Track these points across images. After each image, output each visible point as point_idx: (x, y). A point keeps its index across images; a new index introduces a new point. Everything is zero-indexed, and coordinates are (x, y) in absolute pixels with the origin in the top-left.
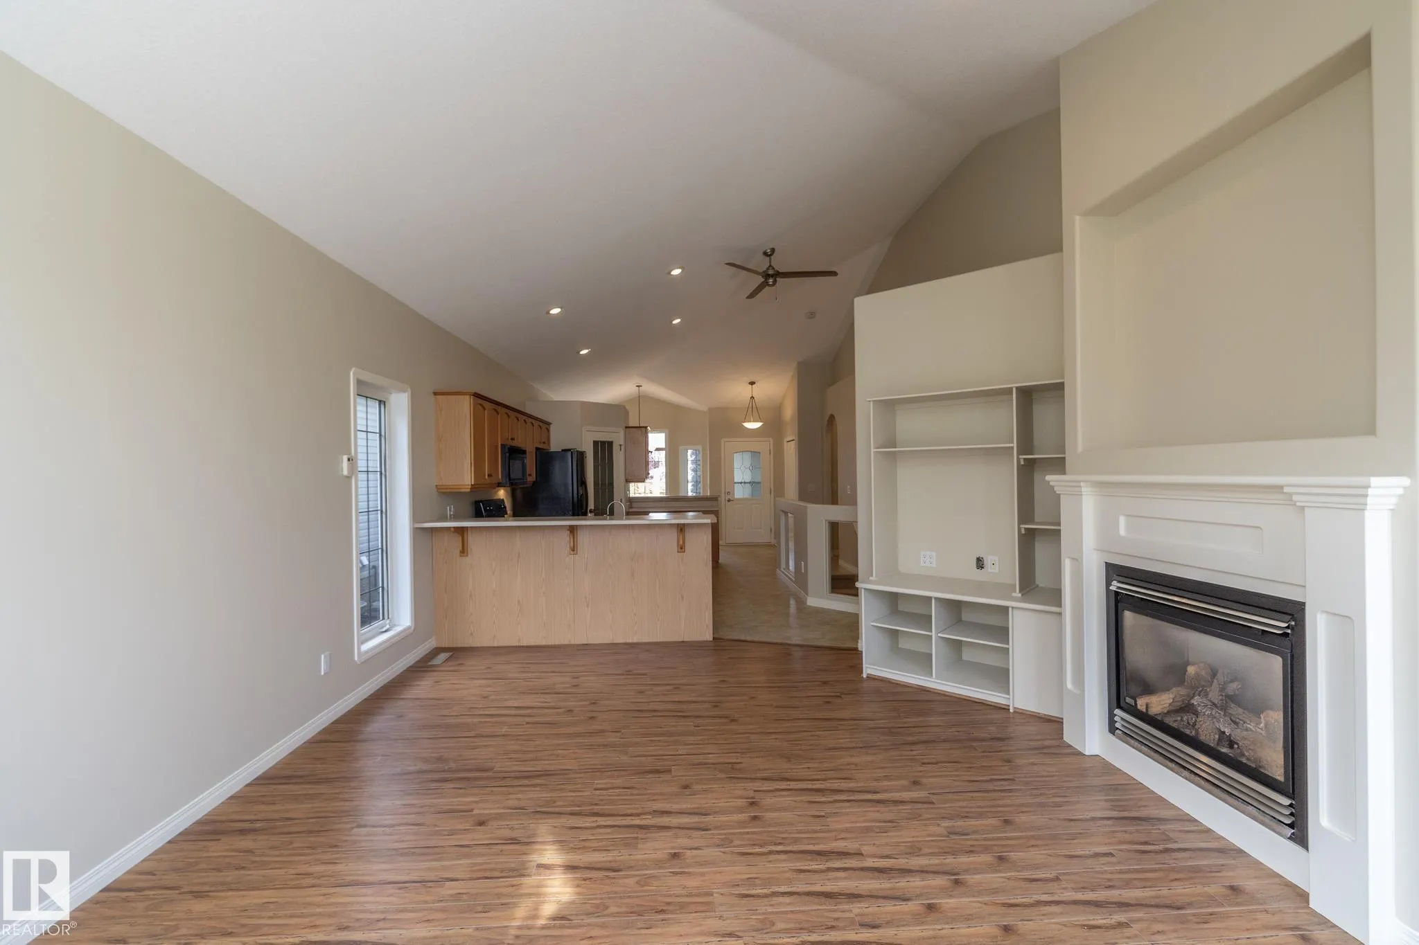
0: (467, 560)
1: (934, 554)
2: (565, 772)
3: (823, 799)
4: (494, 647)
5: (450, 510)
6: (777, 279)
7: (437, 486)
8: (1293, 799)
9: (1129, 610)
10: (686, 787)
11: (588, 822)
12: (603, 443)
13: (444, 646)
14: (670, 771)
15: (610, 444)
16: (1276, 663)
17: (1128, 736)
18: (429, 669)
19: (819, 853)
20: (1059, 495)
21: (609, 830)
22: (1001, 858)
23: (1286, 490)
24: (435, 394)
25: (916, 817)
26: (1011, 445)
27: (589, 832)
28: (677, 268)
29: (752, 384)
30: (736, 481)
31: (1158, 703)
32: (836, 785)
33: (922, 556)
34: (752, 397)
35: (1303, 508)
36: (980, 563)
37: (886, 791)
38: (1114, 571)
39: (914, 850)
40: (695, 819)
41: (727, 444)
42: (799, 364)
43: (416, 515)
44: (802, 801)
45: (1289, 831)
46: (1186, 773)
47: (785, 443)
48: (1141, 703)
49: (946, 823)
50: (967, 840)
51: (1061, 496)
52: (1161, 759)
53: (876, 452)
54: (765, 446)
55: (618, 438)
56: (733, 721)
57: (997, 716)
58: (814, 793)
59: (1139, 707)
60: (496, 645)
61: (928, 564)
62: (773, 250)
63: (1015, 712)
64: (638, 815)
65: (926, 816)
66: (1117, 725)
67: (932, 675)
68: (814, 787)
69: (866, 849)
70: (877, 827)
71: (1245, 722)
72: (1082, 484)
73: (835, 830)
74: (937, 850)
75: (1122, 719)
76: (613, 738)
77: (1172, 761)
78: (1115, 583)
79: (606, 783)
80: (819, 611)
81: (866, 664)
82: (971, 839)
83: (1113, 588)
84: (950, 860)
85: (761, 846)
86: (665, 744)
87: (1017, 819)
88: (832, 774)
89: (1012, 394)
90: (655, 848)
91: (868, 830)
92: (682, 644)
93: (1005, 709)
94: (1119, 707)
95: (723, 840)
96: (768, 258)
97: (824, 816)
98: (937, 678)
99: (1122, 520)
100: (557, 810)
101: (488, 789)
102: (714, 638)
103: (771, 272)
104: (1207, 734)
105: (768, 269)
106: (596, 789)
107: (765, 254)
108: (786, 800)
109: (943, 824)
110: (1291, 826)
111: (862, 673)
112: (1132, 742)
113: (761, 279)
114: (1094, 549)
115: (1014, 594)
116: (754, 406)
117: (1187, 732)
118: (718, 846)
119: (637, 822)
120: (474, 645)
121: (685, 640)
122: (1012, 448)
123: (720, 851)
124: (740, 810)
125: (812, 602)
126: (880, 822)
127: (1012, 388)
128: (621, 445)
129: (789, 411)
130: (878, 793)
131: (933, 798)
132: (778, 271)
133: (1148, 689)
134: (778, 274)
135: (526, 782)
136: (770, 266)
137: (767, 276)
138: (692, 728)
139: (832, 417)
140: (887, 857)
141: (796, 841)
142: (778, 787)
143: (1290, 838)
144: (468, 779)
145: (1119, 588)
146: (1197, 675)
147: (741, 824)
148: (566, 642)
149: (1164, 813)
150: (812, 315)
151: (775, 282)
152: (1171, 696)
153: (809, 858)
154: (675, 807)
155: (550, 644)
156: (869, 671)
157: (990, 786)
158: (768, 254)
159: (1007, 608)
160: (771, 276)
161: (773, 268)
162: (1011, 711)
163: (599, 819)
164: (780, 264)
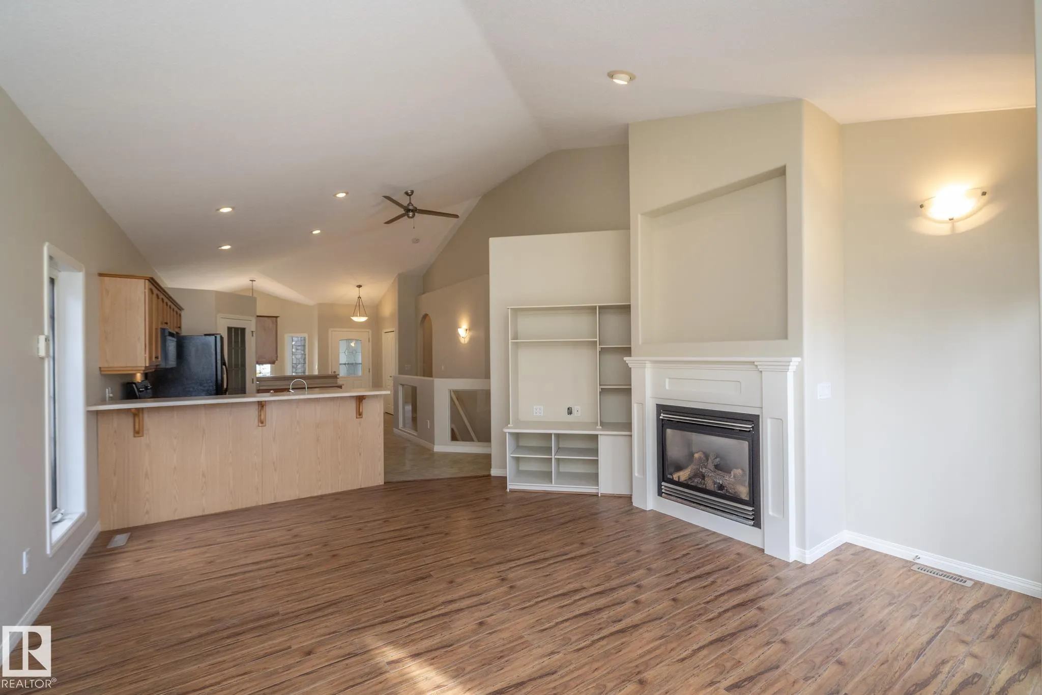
0: (144, 440)
1: (542, 407)
2: (350, 597)
3: (541, 566)
4: (175, 521)
5: (108, 393)
6: (416, 214)
7: (100, 368)
8: (753, 507)
9: (669, 428)
10: (451, 582)
11: (400, 624)
12: (236, 329)
13: (112, 529)
14: (430, 576)
15: (243, 330)
16: (745, 445)
17: (670, 495)
18: (116, 552)
19: (563, 595)
20: (631, 368)
21: (421, 624)
22: (648, 569)
23: (756, 363)
24: (101, 275)
25: (596, 561)
26: (595, 340)
27: (407, 629)
28: (343, 193)
29: (359, 287)
30: (340, 362)
31: (683, 475)
32: (542, 556)
33: (535, 410)
34: (359, 297)
35: (761, 371)
36: (570, 411)
37: (571, 552)
38: (661, 408)
39: (608, 578)
40: (475, 599)
41: (335, 334)
42: (399, 275)
43: (90, 399)
44: (531, 570)
45: (752, 523)
46: (702, 507)
47: (384, 335)
48: (675, 477)
49: (613, 560)
50: (628, 565)
51: (632, 369)
52: (688, 503)
53: (513, 342)
54: (366, 335)
55: (250, 326)
56: (446, 534)
57: (594, 499)
58: (533, 564)
59: (674, 479)
60: (176, 518)
61: (538, 414)
62: (412, 192)
63: (601, 496)
64: (434, 608)
65: (601, 559)
66: (663, 491)
67: (552, 483)
68: (531, 560)
69: (585, 585)
70: (582, 572)
71: (724, 477)
72: (647, 362)
73: (562, 580)
74: (618, 575)
75: (665, 486)
76: (366, 566)
77: (694, 502)
78: (662, 415)
79: (390, 596)
80: (445, 455)
81: (509, 482)
82: (630, 564)
83: (661, 417)
84: (628, 577)
85: (529, 601)
86: (411, 560)
87: (641, 549)
88: (535, 551)
89: (596, 309)
90: (463, 625)
91: (578, 575)
92: (361, 490)
93: (596, 495)
94: (664, 481)
95: (503, 605)
96: (408, 197)
97: (550, 575)
98: (555, 484)
99: (667, 380)
100: (363, 625)
101: (289, 628)
102: (385, 483)
103: (411, 207)
104: (710, 486)
105: (408, 205)
106: (385, 602)
107: (407, 193)
108: (521, 572)
109: (612, 561)
110: (753, 520)
111: (507, 489)
112: (672, 498)
113: (402, 211)
114: (651, 397)
115: (597, 427)
116: (361, 304)
117: (700, 486)
118: (503, 609)
119: (436, 613)
120: (152, 521)
121: (362, 487)
122: (597, 341)
123: (507, 612)
124: (497, 586)
125: (437, 448)
126: (580, 569)
127: (596, 306)
128: (252, 332)
129: (389, 309)
130: (568, 554)
131: (598, 549)
132: (416, 208)
133: (679, 468)
134: (415, 210)
135: (319, 614)
136: (410, 203)
137: (408, 210)
138: (422, 545)
139: (426, 316)
140: (598, 585)
141: (546, 592)
142: (511, 566)
143: (753, 526)
144: (262, 627)
145: (664, 417)
146: (700, 458)
147: (506, 593)
148: (254, 505)
149: (694, 530)
150: (416, 241)
151: (414, 216)
152: (690, 470)
153: (560, 599)
154: (455, 596)
155: (237, 508)
156: (510, 488)
157: (619, 536)
158: (409, 194)
159: (597, 436)
160: (410, 211)
161: (412, 205)
162: (599, 495)
163: (407, 619)
164: (417, 203)
